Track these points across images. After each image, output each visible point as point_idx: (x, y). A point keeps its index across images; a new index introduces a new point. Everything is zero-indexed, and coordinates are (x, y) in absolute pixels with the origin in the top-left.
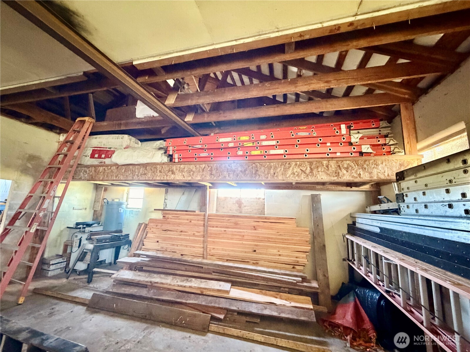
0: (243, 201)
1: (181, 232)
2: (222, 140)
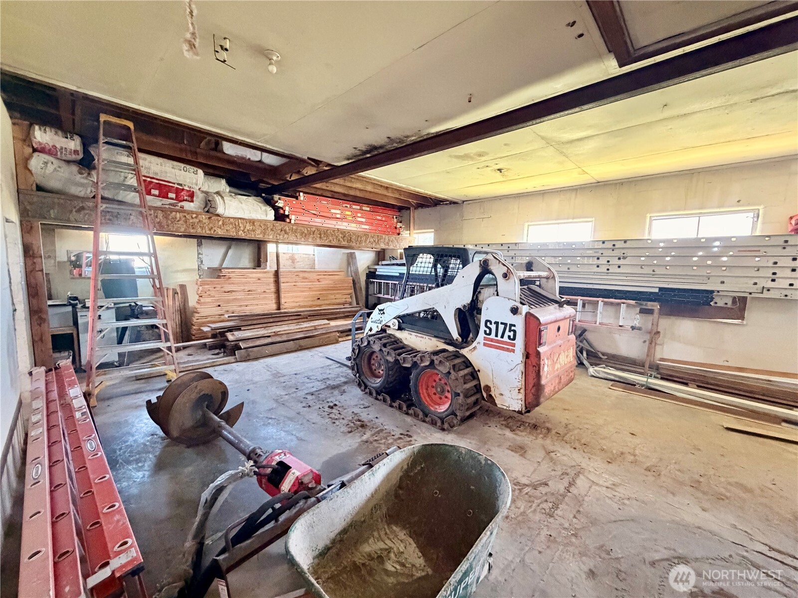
0: (296, 257)
1: (249, 291)
2: (333, 211)
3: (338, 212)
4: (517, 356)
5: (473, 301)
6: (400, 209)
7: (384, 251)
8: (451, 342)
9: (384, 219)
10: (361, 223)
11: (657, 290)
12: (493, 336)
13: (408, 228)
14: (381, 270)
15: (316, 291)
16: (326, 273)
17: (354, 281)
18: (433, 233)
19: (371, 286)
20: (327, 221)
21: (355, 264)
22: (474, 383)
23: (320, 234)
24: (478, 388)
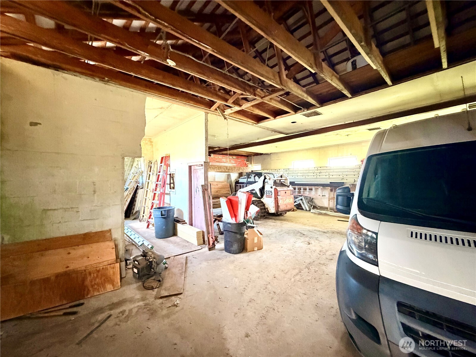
2: (223, 160)
3: (225, 160)
4: (273, 199)
5: (263, 186)
6: (247, 156)
7: (242, 173)
8: (259, 198)
9: (241, 161)
10: (233, 163)
11: (329, 183)
12: (267, 195)
13: (251, 163)
14: (241, 180)
15: (217, 189)
16: (219, 182)
17: (230, 185)
18: (261, 165)
19: (237, 187)
20: (221, 163)
21: (231, 178)
22: (264, 207)
23: (219, 168)
24: (265, 208)
